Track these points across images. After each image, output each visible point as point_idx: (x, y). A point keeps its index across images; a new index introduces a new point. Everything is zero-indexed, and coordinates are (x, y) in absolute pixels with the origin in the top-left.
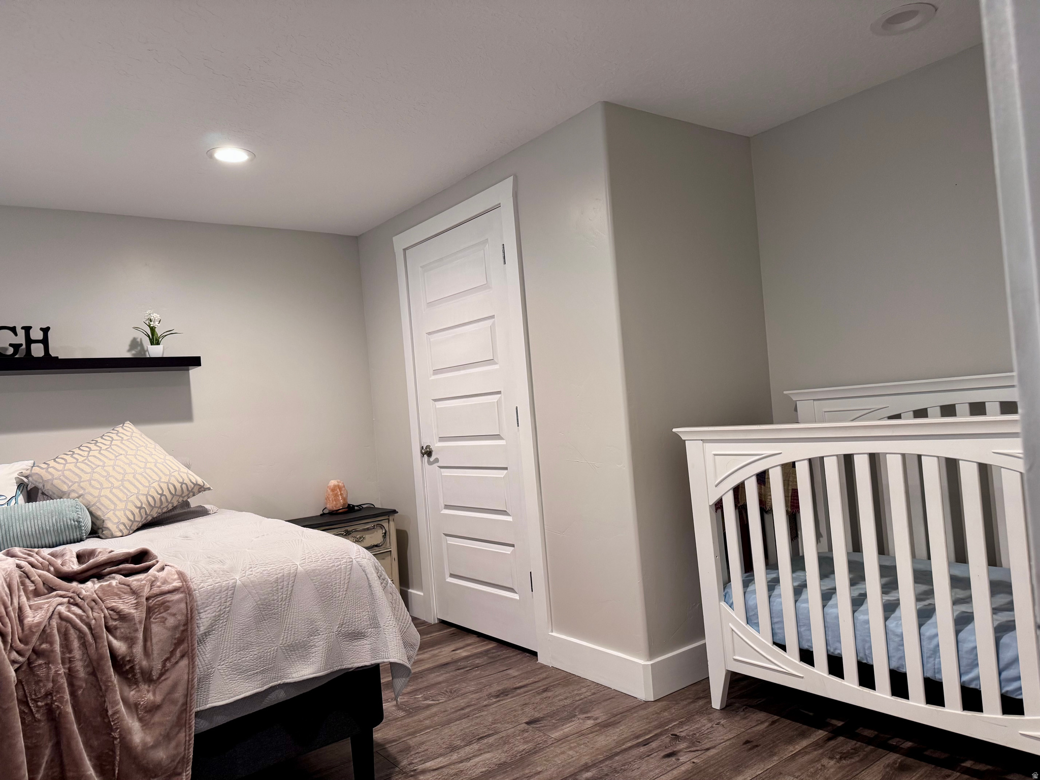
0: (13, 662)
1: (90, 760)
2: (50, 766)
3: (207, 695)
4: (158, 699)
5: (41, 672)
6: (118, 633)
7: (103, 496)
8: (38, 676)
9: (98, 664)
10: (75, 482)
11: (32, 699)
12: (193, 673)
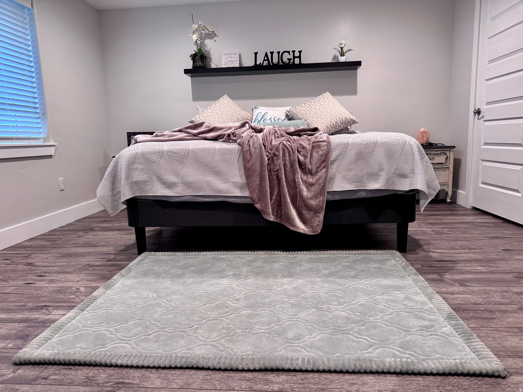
0: (267, 156)
1: (289, 198)
2: (277, 196)
3: (333, 186)
4: (314, 181)
5: (276, 162)
6: (301, 153)
7: (314, 121)
8: (275, 164)
9: (294, 163)
10: (304, 115)
11: (272, 171)
12: (327, 175)
